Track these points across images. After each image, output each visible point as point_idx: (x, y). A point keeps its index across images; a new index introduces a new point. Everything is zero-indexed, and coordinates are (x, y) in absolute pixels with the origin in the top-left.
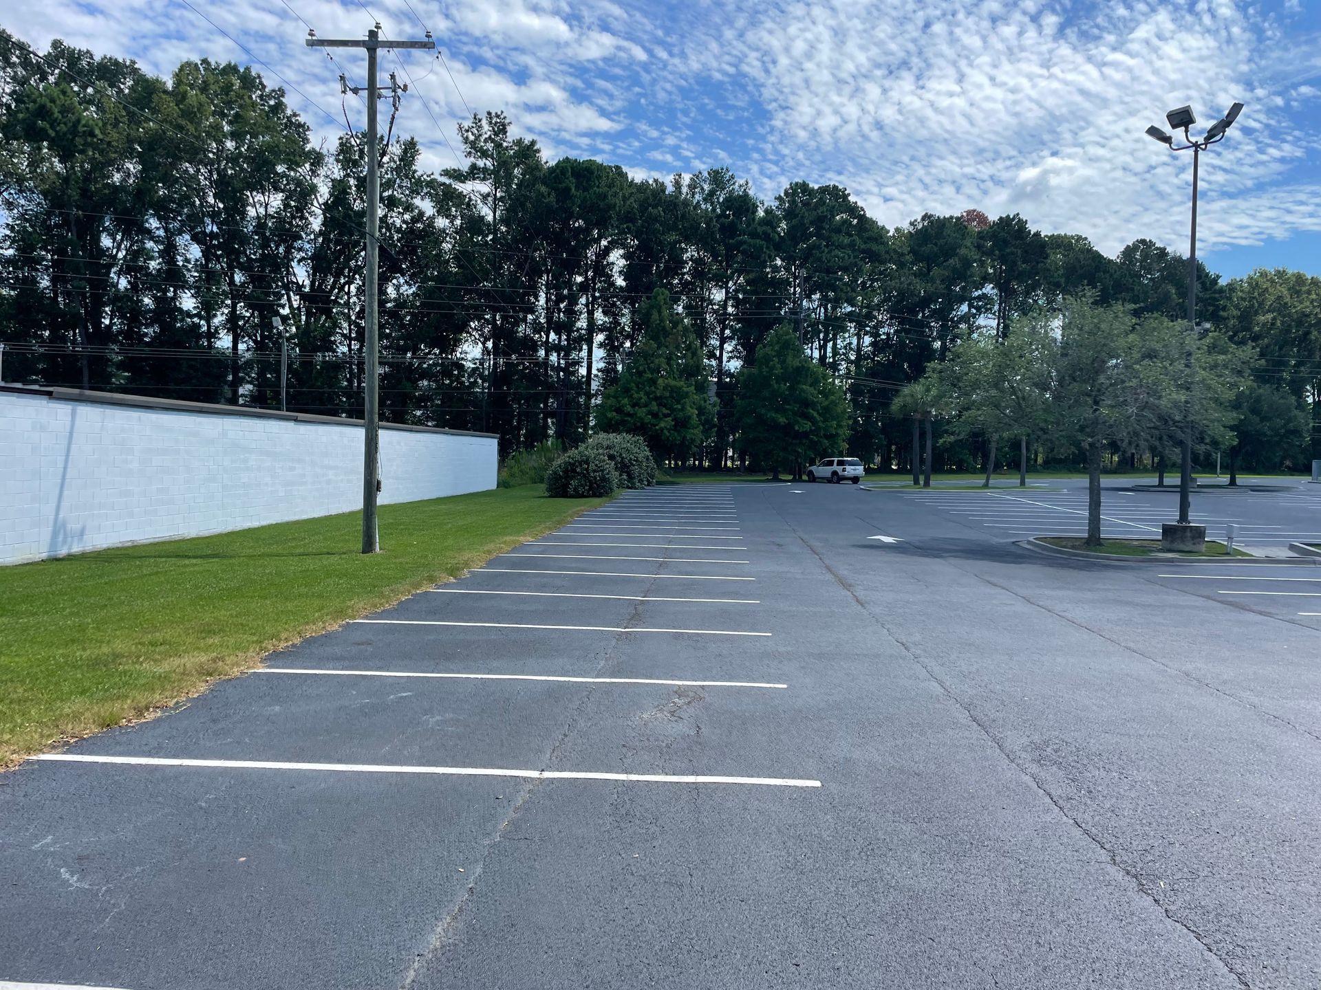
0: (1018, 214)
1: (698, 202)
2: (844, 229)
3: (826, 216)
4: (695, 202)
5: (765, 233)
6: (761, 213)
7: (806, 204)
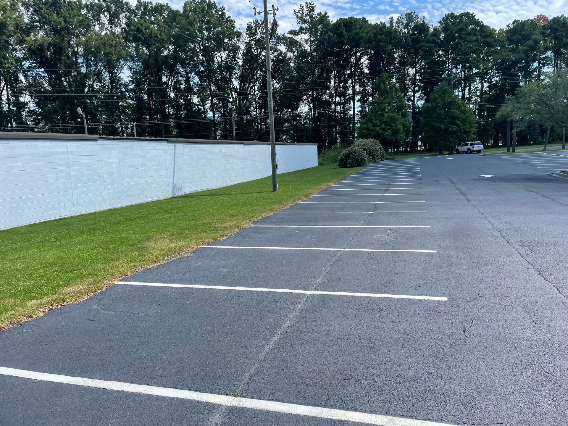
0: (563, 15)
1: (401, 29)
2: (472, 33)
3: (463, 28)
4: (399, 30)
5: (433, 40)
6: (431, 30)
7: (453, 23)
